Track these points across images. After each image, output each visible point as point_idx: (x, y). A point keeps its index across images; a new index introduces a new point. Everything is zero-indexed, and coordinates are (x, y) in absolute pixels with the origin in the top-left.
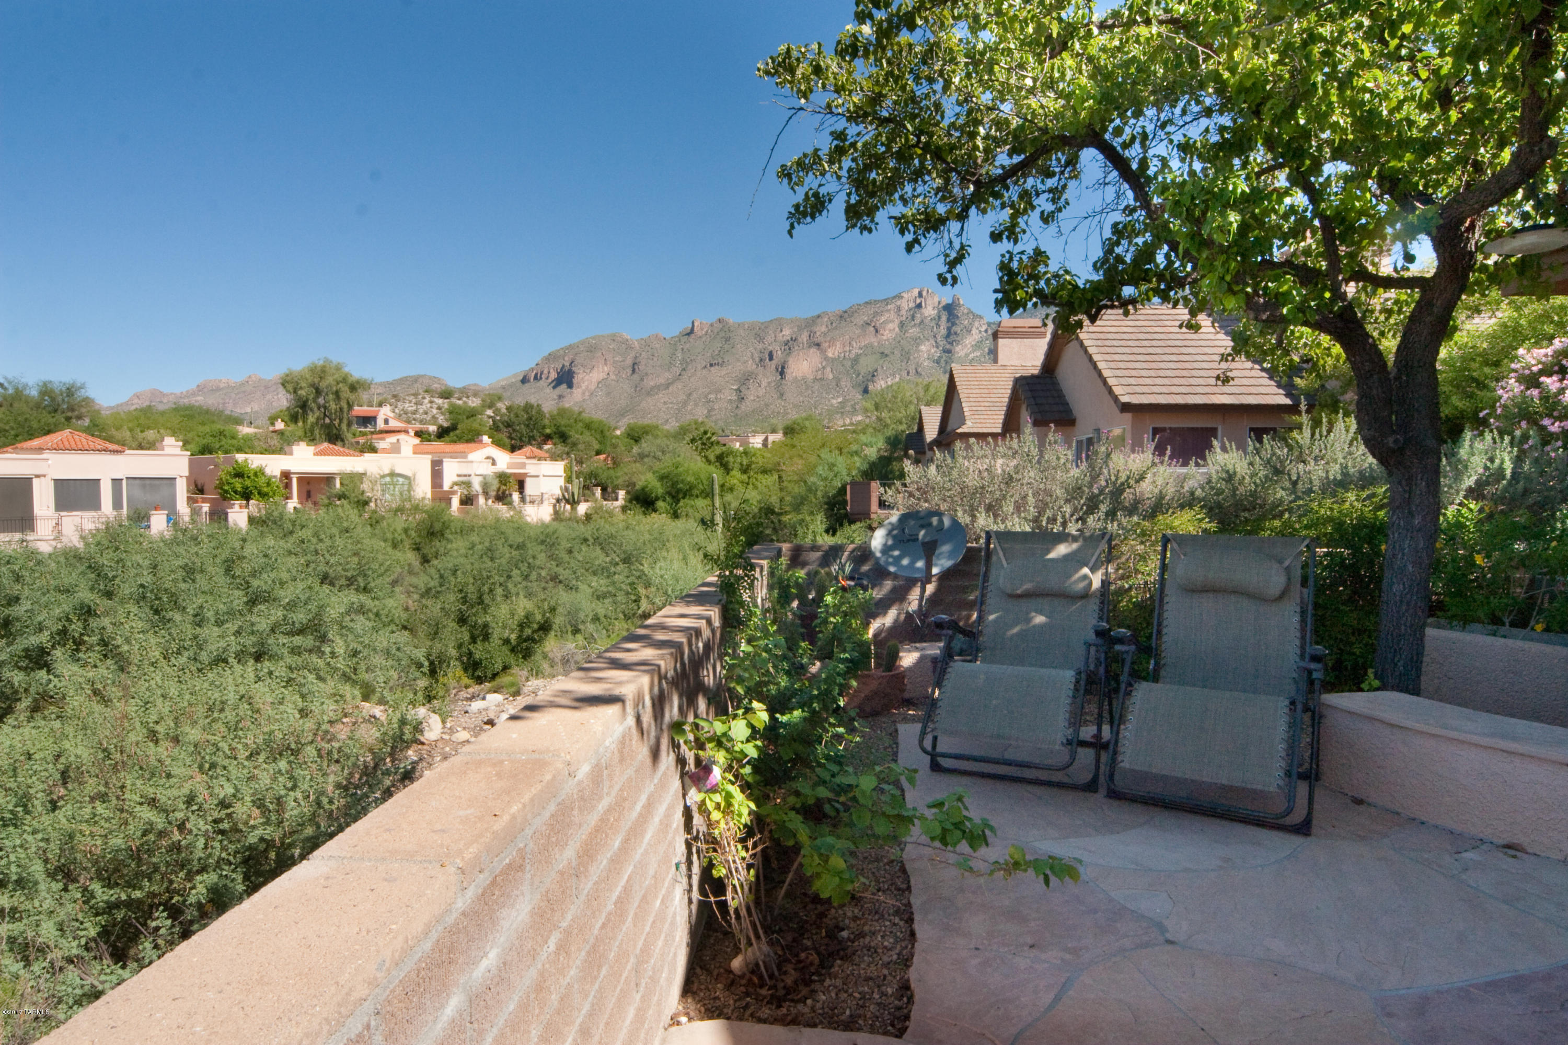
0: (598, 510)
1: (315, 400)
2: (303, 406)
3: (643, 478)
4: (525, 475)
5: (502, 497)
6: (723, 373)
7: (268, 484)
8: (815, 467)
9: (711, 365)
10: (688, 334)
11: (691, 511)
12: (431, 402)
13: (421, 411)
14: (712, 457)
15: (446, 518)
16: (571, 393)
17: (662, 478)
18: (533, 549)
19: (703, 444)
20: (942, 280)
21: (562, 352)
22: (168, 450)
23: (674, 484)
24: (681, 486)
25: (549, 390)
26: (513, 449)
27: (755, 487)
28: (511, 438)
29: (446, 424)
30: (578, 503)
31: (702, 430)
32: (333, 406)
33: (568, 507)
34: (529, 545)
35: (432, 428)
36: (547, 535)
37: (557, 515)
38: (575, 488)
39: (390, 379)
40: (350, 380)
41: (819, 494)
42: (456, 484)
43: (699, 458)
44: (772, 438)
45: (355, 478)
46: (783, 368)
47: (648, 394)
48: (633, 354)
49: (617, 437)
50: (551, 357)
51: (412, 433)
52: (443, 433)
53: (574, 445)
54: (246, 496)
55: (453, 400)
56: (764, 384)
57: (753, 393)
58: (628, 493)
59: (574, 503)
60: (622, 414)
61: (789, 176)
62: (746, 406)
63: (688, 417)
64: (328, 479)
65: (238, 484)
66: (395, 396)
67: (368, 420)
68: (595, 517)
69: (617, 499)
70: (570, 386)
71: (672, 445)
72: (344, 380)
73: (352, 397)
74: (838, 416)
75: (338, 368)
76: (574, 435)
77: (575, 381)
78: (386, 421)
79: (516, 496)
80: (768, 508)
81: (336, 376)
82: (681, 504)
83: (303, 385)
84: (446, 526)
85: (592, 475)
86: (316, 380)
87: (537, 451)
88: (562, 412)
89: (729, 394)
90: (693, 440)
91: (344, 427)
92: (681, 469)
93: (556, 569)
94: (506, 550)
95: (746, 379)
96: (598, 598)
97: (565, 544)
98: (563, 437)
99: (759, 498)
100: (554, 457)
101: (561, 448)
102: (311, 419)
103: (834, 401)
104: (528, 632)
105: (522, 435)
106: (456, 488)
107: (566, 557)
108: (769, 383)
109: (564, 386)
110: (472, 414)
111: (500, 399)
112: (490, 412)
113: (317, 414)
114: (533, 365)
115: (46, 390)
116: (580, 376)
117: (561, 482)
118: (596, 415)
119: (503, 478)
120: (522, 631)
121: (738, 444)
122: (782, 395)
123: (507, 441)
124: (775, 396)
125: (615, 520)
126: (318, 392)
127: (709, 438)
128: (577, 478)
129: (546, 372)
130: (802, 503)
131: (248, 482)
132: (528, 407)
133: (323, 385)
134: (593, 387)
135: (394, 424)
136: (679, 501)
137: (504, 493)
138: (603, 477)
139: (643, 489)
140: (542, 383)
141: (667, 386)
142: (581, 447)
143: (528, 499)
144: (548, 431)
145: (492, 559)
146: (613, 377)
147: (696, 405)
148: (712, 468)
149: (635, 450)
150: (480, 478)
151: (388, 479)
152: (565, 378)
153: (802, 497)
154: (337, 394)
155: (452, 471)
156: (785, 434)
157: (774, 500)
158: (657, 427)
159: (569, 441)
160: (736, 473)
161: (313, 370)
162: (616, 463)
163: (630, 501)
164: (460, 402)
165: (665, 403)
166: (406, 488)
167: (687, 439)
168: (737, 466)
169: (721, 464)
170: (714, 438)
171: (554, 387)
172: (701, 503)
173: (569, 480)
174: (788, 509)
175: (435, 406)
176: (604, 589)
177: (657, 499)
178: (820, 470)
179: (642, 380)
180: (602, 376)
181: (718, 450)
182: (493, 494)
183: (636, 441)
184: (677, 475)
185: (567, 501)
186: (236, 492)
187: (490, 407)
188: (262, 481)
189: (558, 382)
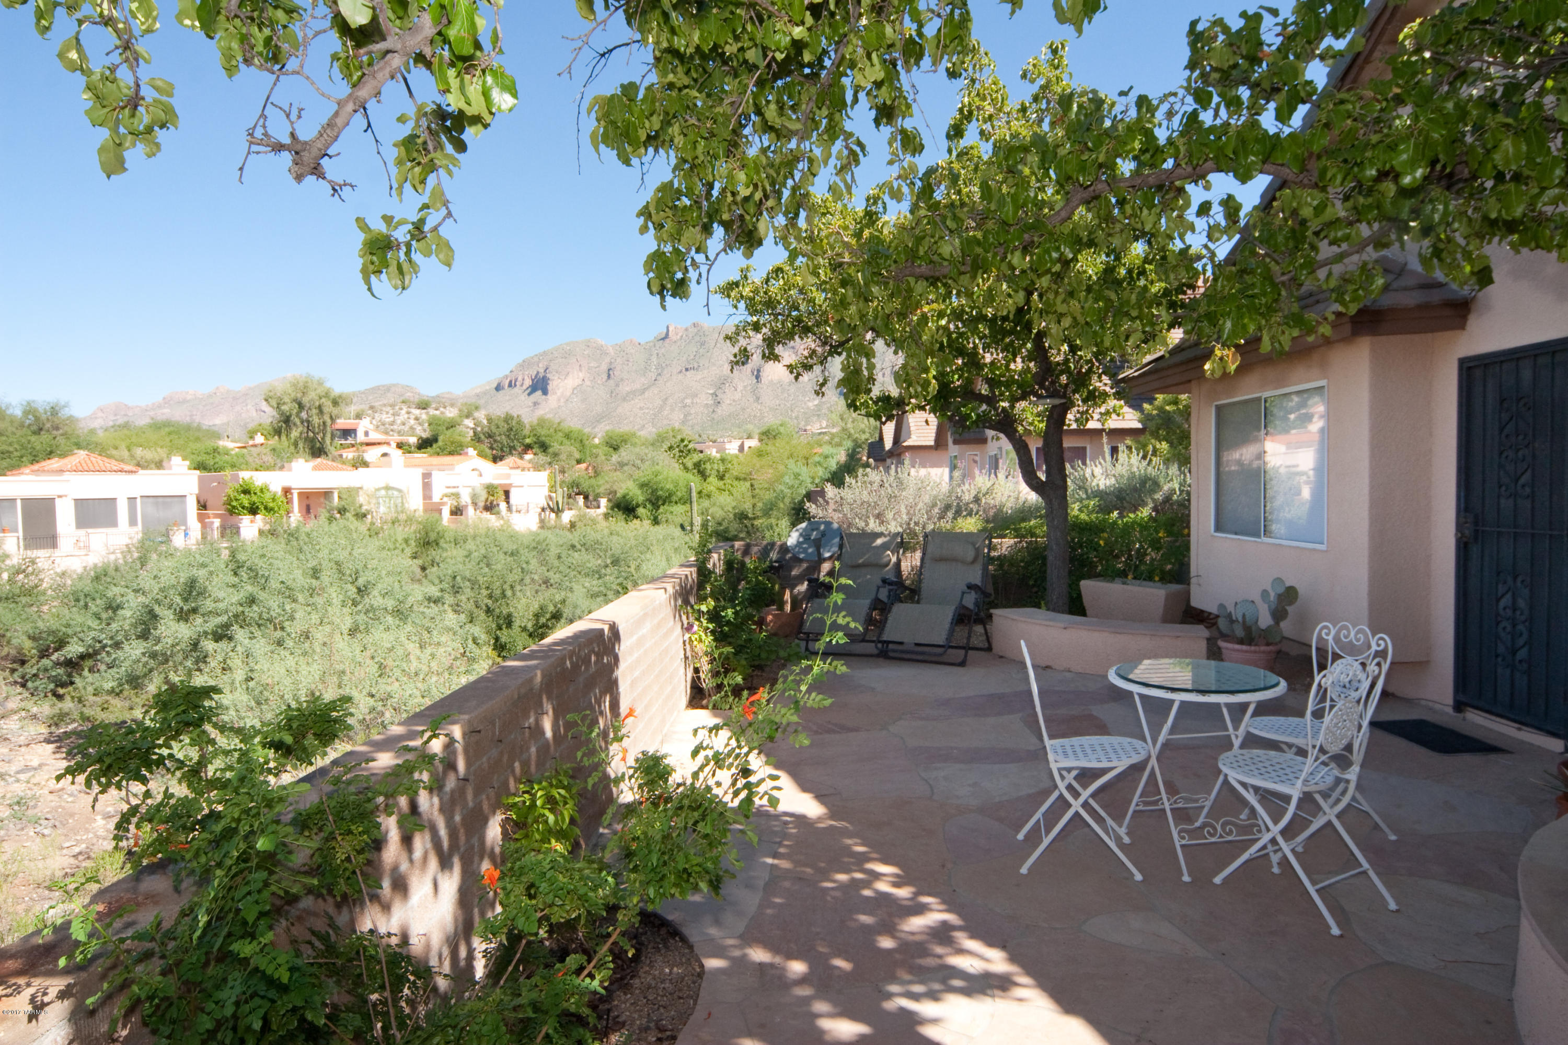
0: (582, 517)
1: (298, 415)
2: (287, 420)
3: (624, 486)
4: (510, 485)
5: (490, 508)
6: (699, 377)
7: (274, 500)
8: (782, 476)
9: (687, 370)
10: (663, 339)
11: (670, 517)
12: (408, 413)
13: (399, 422)
14: (690, 465)
15: (440, 528)
16: (546, 401)
17: (643, 486)
18: (525, 554)
19: (681, 451)
20: (817, 393)
21: (536, 359)
22: (175, 469)
23: (654, 491)
24: (660, 493)
25: (524, 397)
26: (495, 459)
27: (731, 494)
28: (492, 448)
29: (425, 435)
30: (562, 511)
31: (679, 438)
32: (316, 420)
33: (553, 515)
34: (522, 552)
35: (413, 440)
36: (538, 543)
37: (543, 524)
38: (559, 496)
39: (362, 389)
40: (332, 395)
41: (787, 500)
42: (446, 495)
43: (677, 465)
44: (748, 444)
45: (352, 492)
46: (759, 371)
47: (624, 399)
48: (607, 360)
49: (596, 447)
50: (525, 365)
51: (394, 445)
52: (425, 444)
53: (556, 455)
54: (253, 511)
55: (432, 412)
56: (740, 388)
57: (728, 397)
58: (609, 500)
59: (558, 511)
60: (599, 419)
61: (730, 339)
62: (722, 411)
63: (665, 422)
64: (326, 494)
65: (245, 500)
66: (372, 408)
67: (347, 433)
68: (578, 524)
69: (599, 507)
70: (545, 392)
71: (650, 453)
72: (327, 395)
73: (335, 411)
74: (815, 419)
75: (320, 383)
76: (555, 447)
77: (550, 388)
78: (366, 434)
79: (503, 505)
80: (742, 513)
81: (319, 391)
82: (661, 510)
83: (286, 399)
84: (440, 535)
85: (574, 484)
86: (299, 395)
87: (519, 462)
88: (542, 422)
89: (705, 399)
90: (671, 448)
91: (328, 440)
92: (660, 477)
93: (547, 574)
94: (502, 556)
95: (721, 384)
96: (592, 596)
97: (554, 551)
98: (544, 447)
99: (734, 504)
100: (537, 468)
101: (542, 458)
102: (295, 434)
103: (810, 404)
104: (542, 620)
105: (503, 446)
106: (445, 499)
107: (556, 563)
108: (745, 387)
109: (539, 393)
110: (452, 425)
111: (477, 408)
112: (469, 423)
113: (300, 429)
114: (507, 373)
115: (30, 410)
116: (555, 383)
117: (546, 491)
118: (573, 424)
119: (491, 489)
120: (537, 620)
121: (714, 450)
122: (758, 398)
123: (489, 452)
124: (751, 400)
125: (599, 527)
126: (301, 406)
127: (686, 446)
128: (561, 487)
129: (520, 379)
130: (771, 509)
131: (254, 498)
132: (508, 419)
133: (305, 400)
134: (568, 394)
135: (374, 436)
136: (659, 507)
137: (491, 503)
138: (585, 486)
139: (624, 497)
140: (517, 390)
141: (643, 391)
142: (563, 457)
143: (514, 508)
144: (528, 441)
145: (488, 565)
146: (588, 383)
147: (672, 410)
148: (689, 476)
149: (615, 458)
150: (470, 490)
151: (383, 492)
152: (540, 385)
153: (771, 504)
154: (320, 409)
155: (441, 484)
156: (761, 440)
157: (747, 506)
158: (634, 435)
159: (551, 450)
160: (713, 480)
161: (294, 385)
162: (597, 474)
163: (612, 509)
164: (437, 413)
165: (641, 408)
166: (400, 500)
167: (665, 447)
168: (714, 473)
169: (699, 472)
170: (691, 446)
171: (529, 394)
172: (679, 509)
173: (552, 488)
174: (759, 514)
175: (412, 417)
176: (596, 589)
177: (638, 506)
178: (787, 479)
179: (617, 385)
180: (578, 382)
181: (696, 457)
182: (481, 504)
183: (615, 449)
184: (656, 483)
185: (552, 510)
186: (243, 508)
187: (467, 417)
188: (267, 497)
189: (534, 388)
